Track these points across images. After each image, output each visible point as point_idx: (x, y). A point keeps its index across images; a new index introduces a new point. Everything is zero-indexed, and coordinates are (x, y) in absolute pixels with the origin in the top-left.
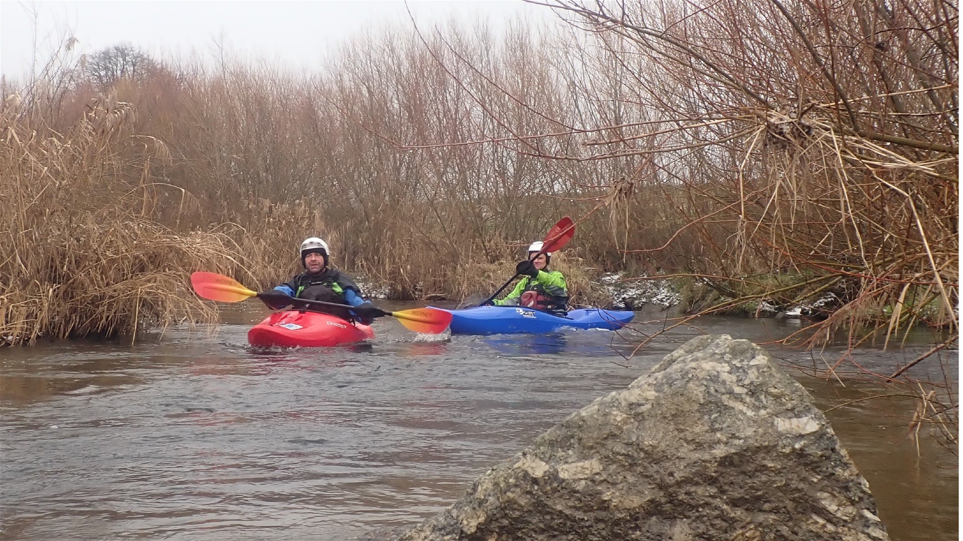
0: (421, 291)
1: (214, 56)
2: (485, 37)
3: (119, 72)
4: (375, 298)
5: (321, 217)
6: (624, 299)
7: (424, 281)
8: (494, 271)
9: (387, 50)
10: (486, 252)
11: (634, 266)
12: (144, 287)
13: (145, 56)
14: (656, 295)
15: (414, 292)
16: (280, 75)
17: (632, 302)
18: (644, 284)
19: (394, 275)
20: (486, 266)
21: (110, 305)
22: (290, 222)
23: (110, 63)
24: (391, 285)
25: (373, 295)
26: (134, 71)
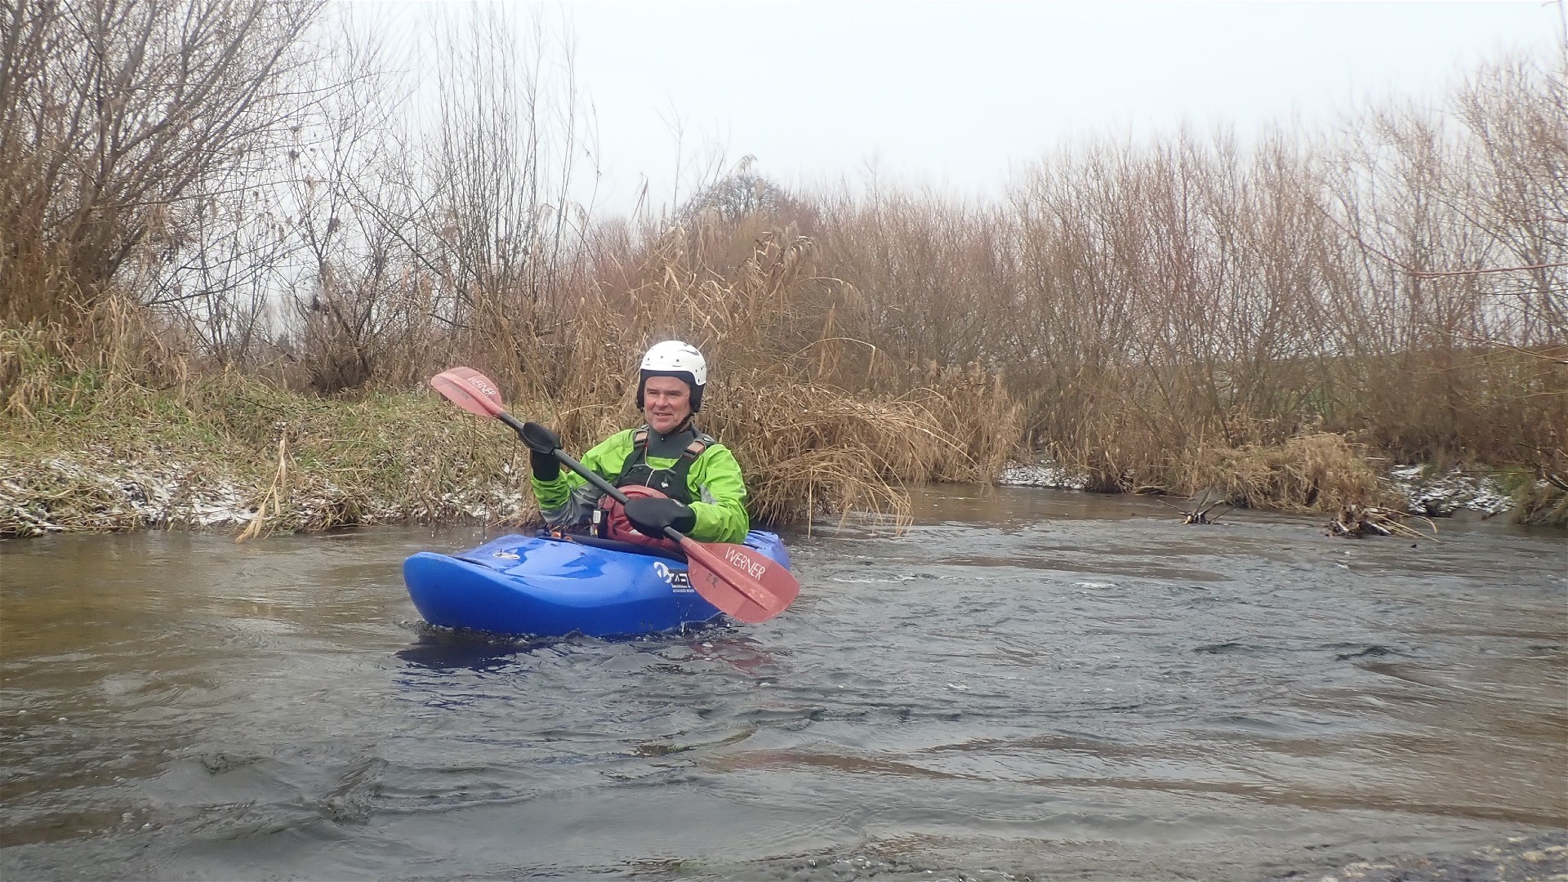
0: (1132, 481)
1: (866, 184)
2: (1229, 152)
3: (742, 206)
4: (1069, 488)
5: (1003, 385)
6: (1425, 501)
7: (1136, 468)
8: (1237, 459)
9: (1091, 170)
10: (1227, 434)
11: (1440, 456)
12: (816, 466)
13: (774, 186)
14: (1474, 497)
15: (1121, 482)
16: (949, 205)
17: (1438, 505)
18: (1457, 483)
19: (1095, 461)
20: (1227, 451)
21: (774, 488)
22: (962, 389)
23: (732, 195)
24: (1092, 472)
25: (1066, 485)
26: (760, 205)
